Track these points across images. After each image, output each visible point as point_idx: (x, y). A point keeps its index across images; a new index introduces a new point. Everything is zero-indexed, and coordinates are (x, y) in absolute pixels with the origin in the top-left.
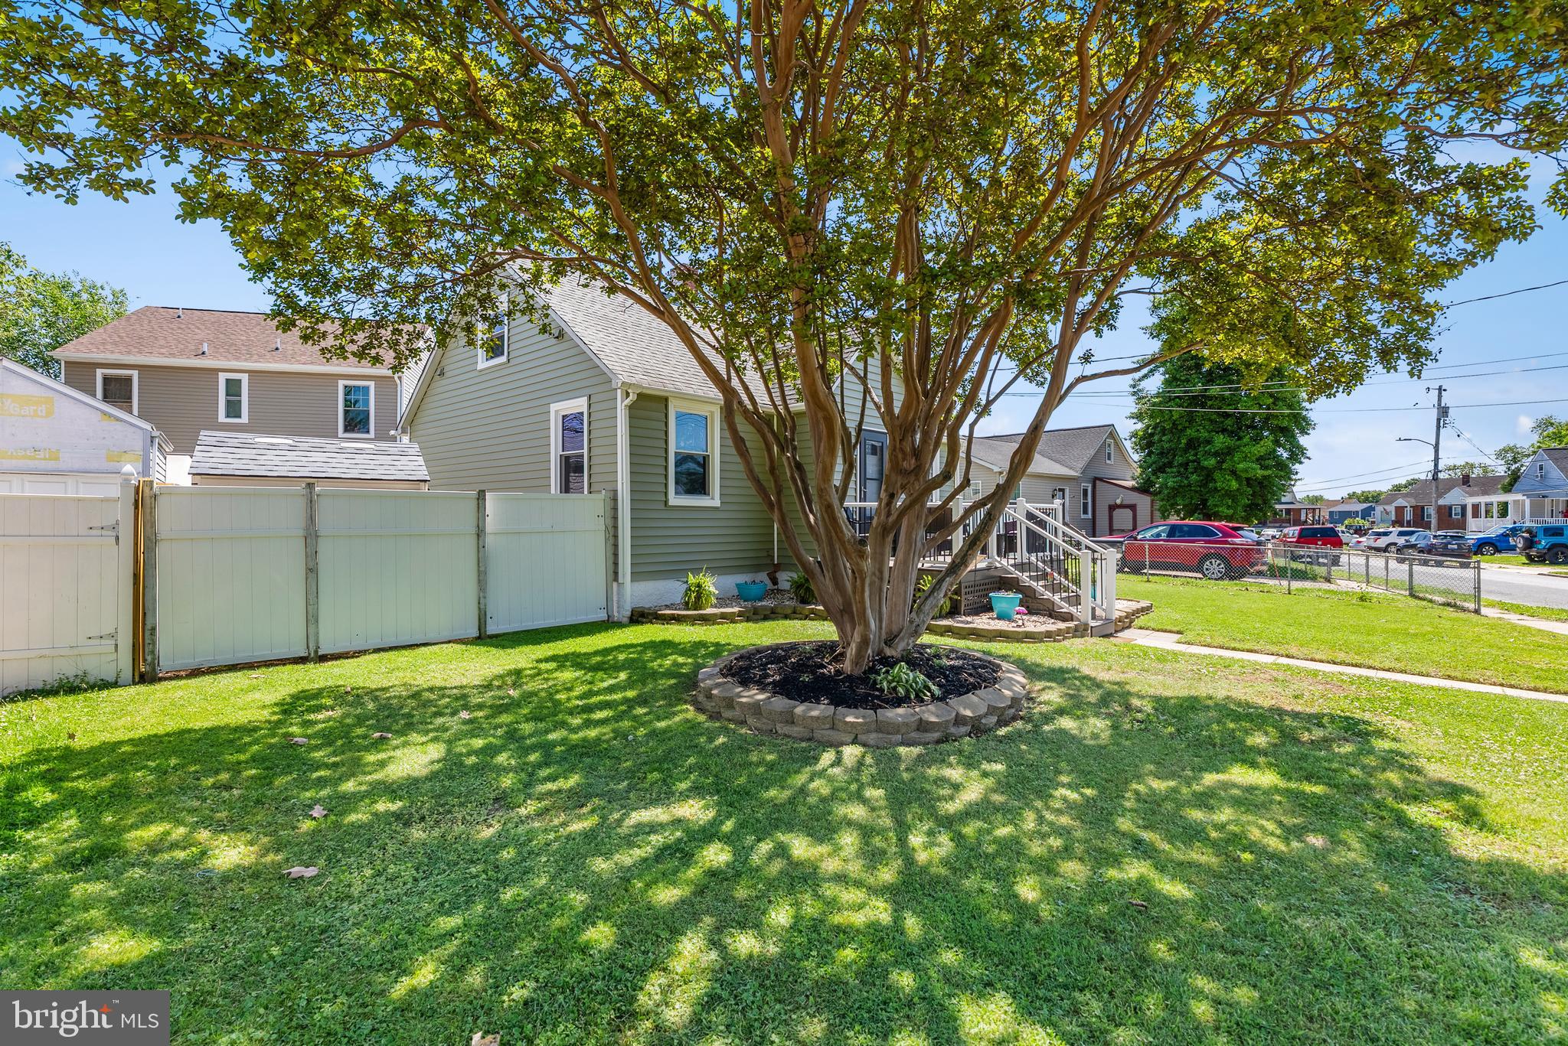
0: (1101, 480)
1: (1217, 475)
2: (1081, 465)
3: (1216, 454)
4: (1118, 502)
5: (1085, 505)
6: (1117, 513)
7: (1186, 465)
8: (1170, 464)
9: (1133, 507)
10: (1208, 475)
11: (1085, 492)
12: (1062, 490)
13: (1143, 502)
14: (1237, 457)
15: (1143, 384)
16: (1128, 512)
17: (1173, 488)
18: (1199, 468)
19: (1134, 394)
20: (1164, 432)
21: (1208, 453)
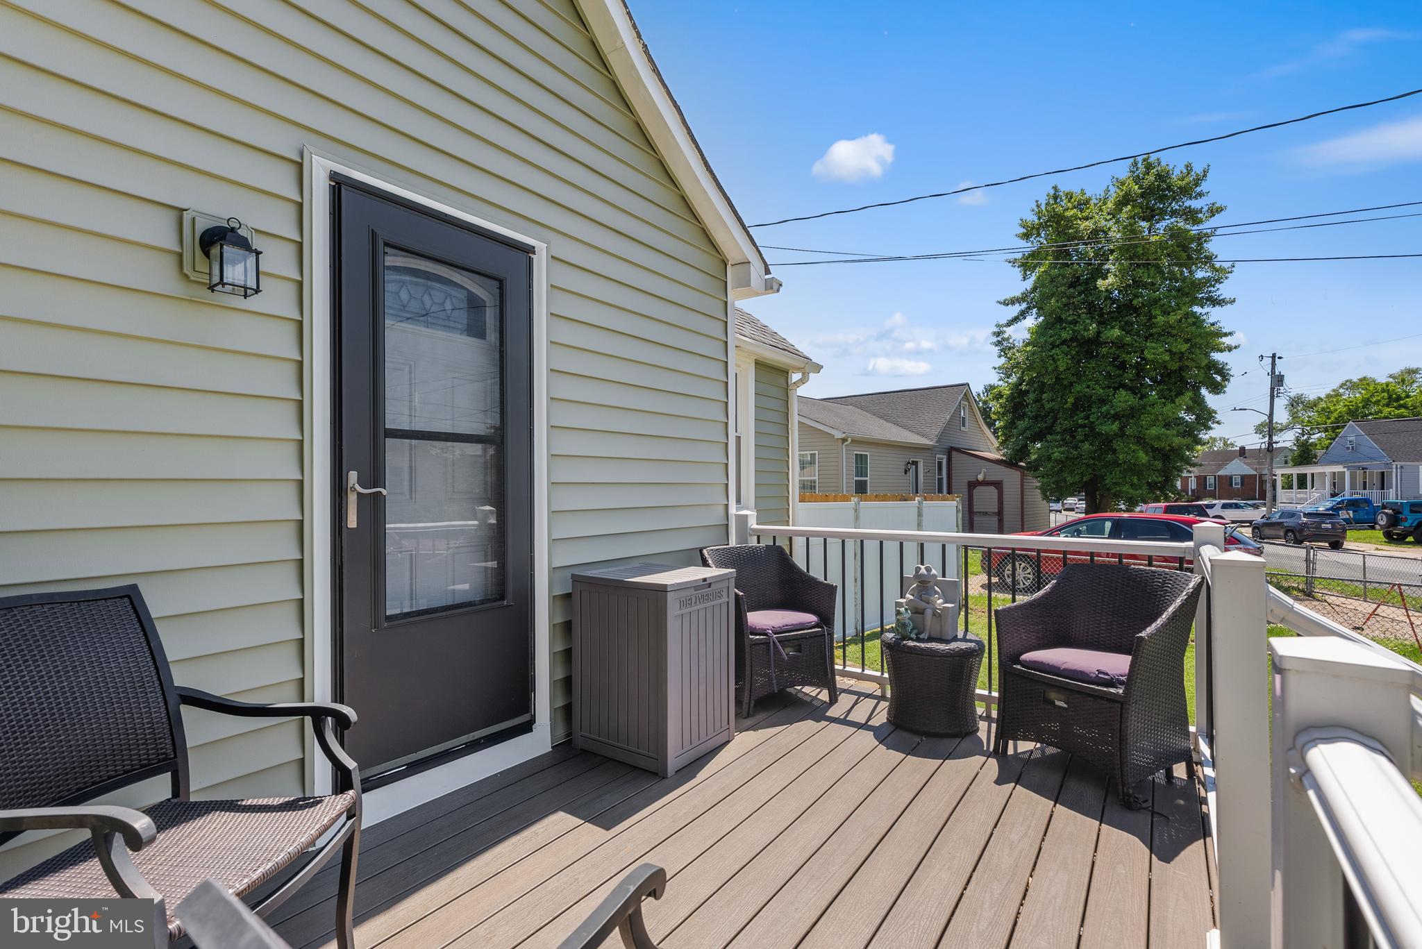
0: (958, 450)
1: (1118, 444)
2: (936, 431)
3: (1116, 417)
4: (980, 477)
5: (940, 480)
6: (978, 491)
7: (1072, 432)
8: (1049, 430)
9: (998, 485)
10: (1107, 443)
11: (940, 464)
12: (915, 463)
13: (1011, 478)
14: (1145, 420)
15: (1009, 331)
16: (993, 491)
17: (1058, 461)
18: (1093, 435)
19: (998, 343)
20: (1042, 388)
21: (1106, 416)
